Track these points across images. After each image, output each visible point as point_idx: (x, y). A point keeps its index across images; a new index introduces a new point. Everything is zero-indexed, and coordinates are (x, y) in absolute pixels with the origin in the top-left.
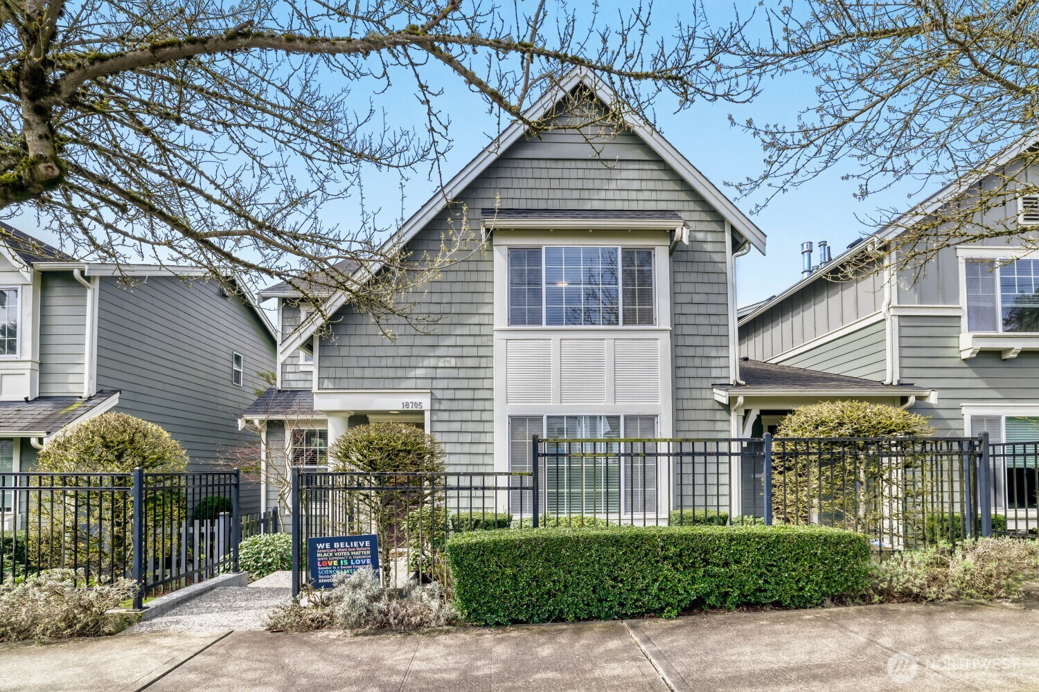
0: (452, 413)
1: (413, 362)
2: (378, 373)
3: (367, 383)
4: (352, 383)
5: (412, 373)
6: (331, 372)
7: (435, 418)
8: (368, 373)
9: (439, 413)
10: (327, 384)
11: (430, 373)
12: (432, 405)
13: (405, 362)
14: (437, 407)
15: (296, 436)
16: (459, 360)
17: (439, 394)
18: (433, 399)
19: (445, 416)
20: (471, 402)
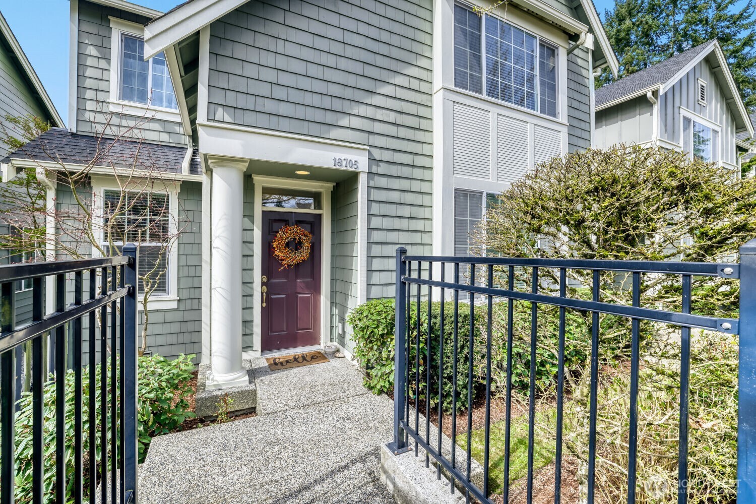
0: (391, 180)
1: (346, 106)
2: (301, 112)
3: (285, 124)
4: (263, 120)
5: (345, 121)
6: (231, 98)
7: (372, 184)
8: (286, 109)
9: (376, 178)
10: (220, 113)
11: (367, 125)
12: (370, 167)
13: (337, 105)
14: (374, 170)
15: (111, 199)
16: (398, 115)
17: (377, 154)
18: (372, 159)
19: (383, 182)
20: (410, 169)
